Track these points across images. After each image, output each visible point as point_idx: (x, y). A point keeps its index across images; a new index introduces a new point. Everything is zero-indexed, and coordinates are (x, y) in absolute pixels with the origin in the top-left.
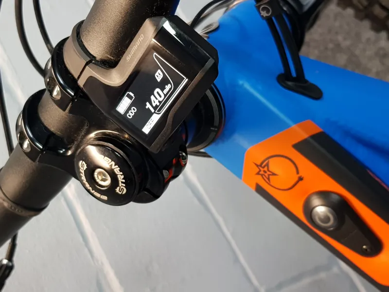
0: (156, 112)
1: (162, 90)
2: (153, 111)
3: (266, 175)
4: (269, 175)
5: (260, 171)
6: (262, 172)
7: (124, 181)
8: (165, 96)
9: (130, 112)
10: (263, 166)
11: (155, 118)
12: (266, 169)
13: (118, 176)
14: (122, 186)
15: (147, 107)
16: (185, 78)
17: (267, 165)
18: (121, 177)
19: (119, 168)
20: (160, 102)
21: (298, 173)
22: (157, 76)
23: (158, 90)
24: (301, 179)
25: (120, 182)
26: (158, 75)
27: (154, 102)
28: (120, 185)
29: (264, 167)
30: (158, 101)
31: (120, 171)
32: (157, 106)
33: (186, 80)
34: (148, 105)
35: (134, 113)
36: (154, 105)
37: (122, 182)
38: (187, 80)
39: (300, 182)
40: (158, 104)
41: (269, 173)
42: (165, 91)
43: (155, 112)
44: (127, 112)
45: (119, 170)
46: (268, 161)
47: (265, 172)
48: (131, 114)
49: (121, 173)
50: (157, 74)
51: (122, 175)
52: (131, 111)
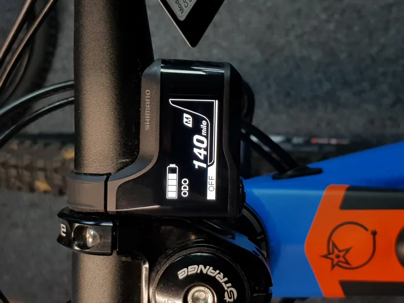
0: (209, 164)
1: (200, 133)
2: (204, 165)
3: (342, 259)
4: (344, 257)
5: (332, 260)
6: (336, 260)
7: (226, 279)
8: (206, 137)
9: (182, 189)
10: (331, 252)
11: (212, 172)
12: (336, 252)
13: (217, 277)
14: (228, 288)
15: (197, 167)
16: (214, 101)
17: (334, 246)
18: (220, 277)
19: (211, 268)
20: (206, 149)
21: (366, 229)
22: (187, 122)
23: (196, 137)
24: (374, 233)
25: (223, 284)
26: (187, 120)
27: (200, 154)
28: (226, 289)
29: (333, 253)
30: (203, 149)
31: (215, 269)
32: (206, 157)
33: (216, 103)
34: (197, 164)
35: (187, 187)
36: (202, 157)
37: (226, 283)
38: (217, 101)
39: (376, 236)
40: (205, 153)
41: (342, 254)
42: (204, 132)
43: (208, 166)
44: (179, 191)
45: (213, 269)
46: (332, 241)
47: (338, 257)
48: (185, 191)
49: (218, 271)
50: (185, 120)
51: (219, 273)
52: (183, 187)
